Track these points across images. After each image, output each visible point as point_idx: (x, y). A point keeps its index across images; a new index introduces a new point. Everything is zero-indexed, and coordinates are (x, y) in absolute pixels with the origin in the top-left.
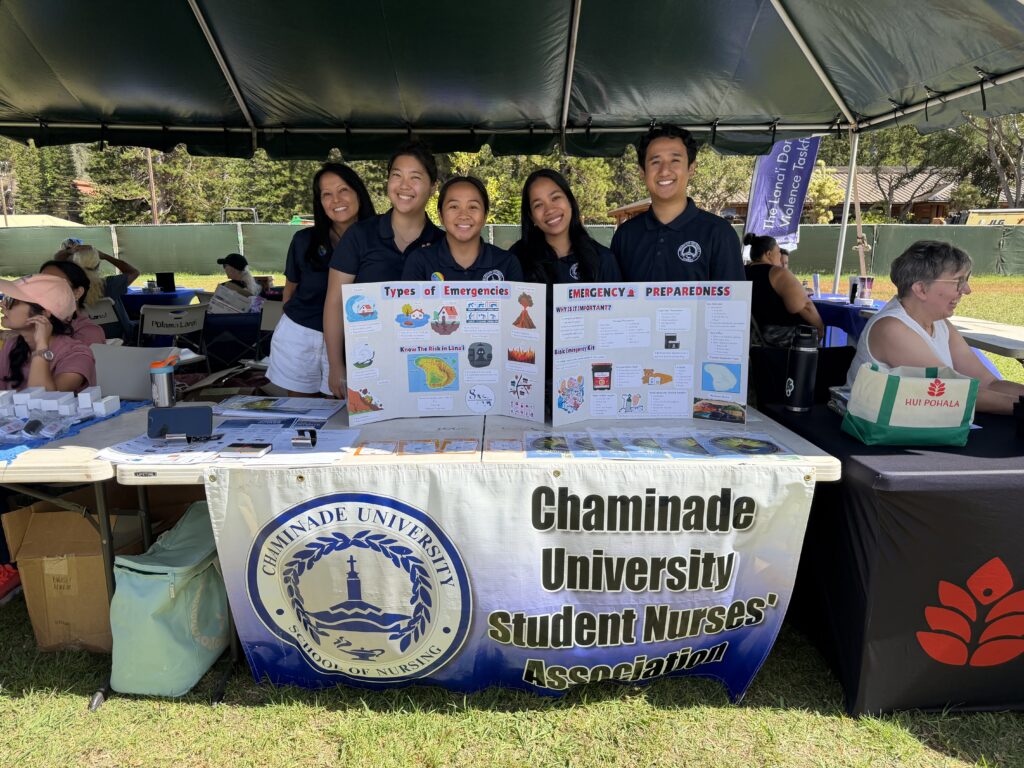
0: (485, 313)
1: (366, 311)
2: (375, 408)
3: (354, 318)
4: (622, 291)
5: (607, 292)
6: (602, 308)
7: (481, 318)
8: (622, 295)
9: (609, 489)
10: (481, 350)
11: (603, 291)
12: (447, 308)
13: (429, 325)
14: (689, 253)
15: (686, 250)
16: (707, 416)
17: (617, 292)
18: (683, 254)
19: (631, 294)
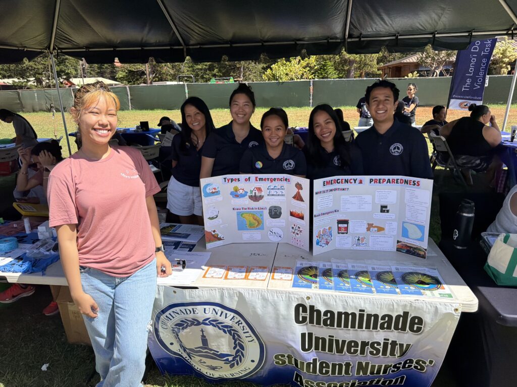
0: (278, 191)
1: (214, 191)
2: (220, 239)
3: (207, 195)
4: (355, 181)
5: (347, 181)
6: (344, 189)
7: (275, 193)
8: (355, 183)
9: (338, 308)
10: (275, 209)
11: (344, 181)
12: (257, 188)
13: (247, 197)
14: (396, 150)
15: (395, 148)
16: (404, 251)
17: (353, 181)
18: (393, 151)
19: (361, 182)
